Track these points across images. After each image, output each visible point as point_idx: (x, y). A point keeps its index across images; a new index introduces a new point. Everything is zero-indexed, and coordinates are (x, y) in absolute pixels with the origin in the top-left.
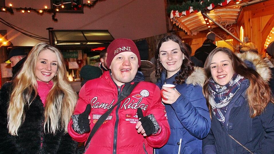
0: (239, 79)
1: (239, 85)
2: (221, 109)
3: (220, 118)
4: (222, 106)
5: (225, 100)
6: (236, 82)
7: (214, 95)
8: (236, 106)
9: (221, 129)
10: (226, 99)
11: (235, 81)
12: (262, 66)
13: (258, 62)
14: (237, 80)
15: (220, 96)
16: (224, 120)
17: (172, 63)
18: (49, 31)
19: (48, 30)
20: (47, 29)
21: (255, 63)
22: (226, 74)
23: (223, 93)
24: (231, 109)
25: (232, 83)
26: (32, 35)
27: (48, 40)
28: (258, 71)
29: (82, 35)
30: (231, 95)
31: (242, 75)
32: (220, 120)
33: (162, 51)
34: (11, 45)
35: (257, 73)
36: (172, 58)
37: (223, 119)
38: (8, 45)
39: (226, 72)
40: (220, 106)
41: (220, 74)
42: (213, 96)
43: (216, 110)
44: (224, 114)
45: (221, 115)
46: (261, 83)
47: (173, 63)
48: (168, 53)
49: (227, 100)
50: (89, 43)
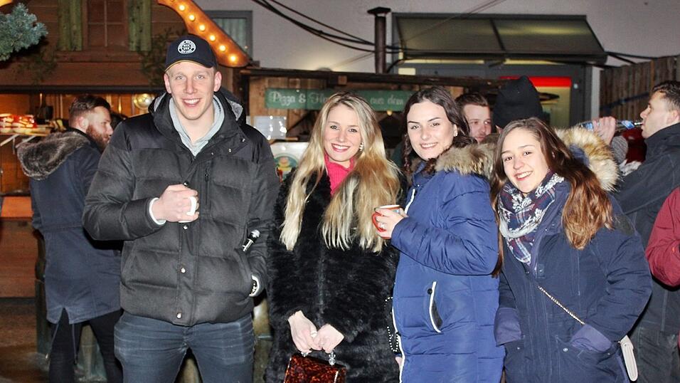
0: (555, 184)
1: (553, 195)
2: (523, 238)
3: (522, 256)
4: (523, 232)
5: (527, 221)
6: (548, 188)
7: (507, 216)
8: (551, 233)
9: (524, 277)
10: (529, 219)
11: (546, 186)
12: (599, 157)
13: (593, 149)
14: (549, 186)
15: (520, 216)
16: (529, 259)
17: (429, 146)
18: (377, 19)
19: (373, 17)
20: (370, 12)
21: (587, 151)
22: (530, 170)
23: (524, 211)
24: (541, 238)
25: (541, 191)
26: (325, 31)
27: (372, 48)
28: (592, 168)
29: (490, 31)
30: (539, 214)
31: (560, 175)
32: (522, 261)
33: (410, 122)
34: (249, 65)
35: (590, 170)
36: (428, 135)
37: (527, 258)
38: (243, 66)
39: (530, 167)
40: (518, 233)
41: (518, 172)
42: (506, 218)
43: (513, 243)
44: (530, 249)
45: (525, 251)
46: (592, 188)
47: (432, 145)
48: (422, 126)
49: (530, 222)
50: (509, 62)
